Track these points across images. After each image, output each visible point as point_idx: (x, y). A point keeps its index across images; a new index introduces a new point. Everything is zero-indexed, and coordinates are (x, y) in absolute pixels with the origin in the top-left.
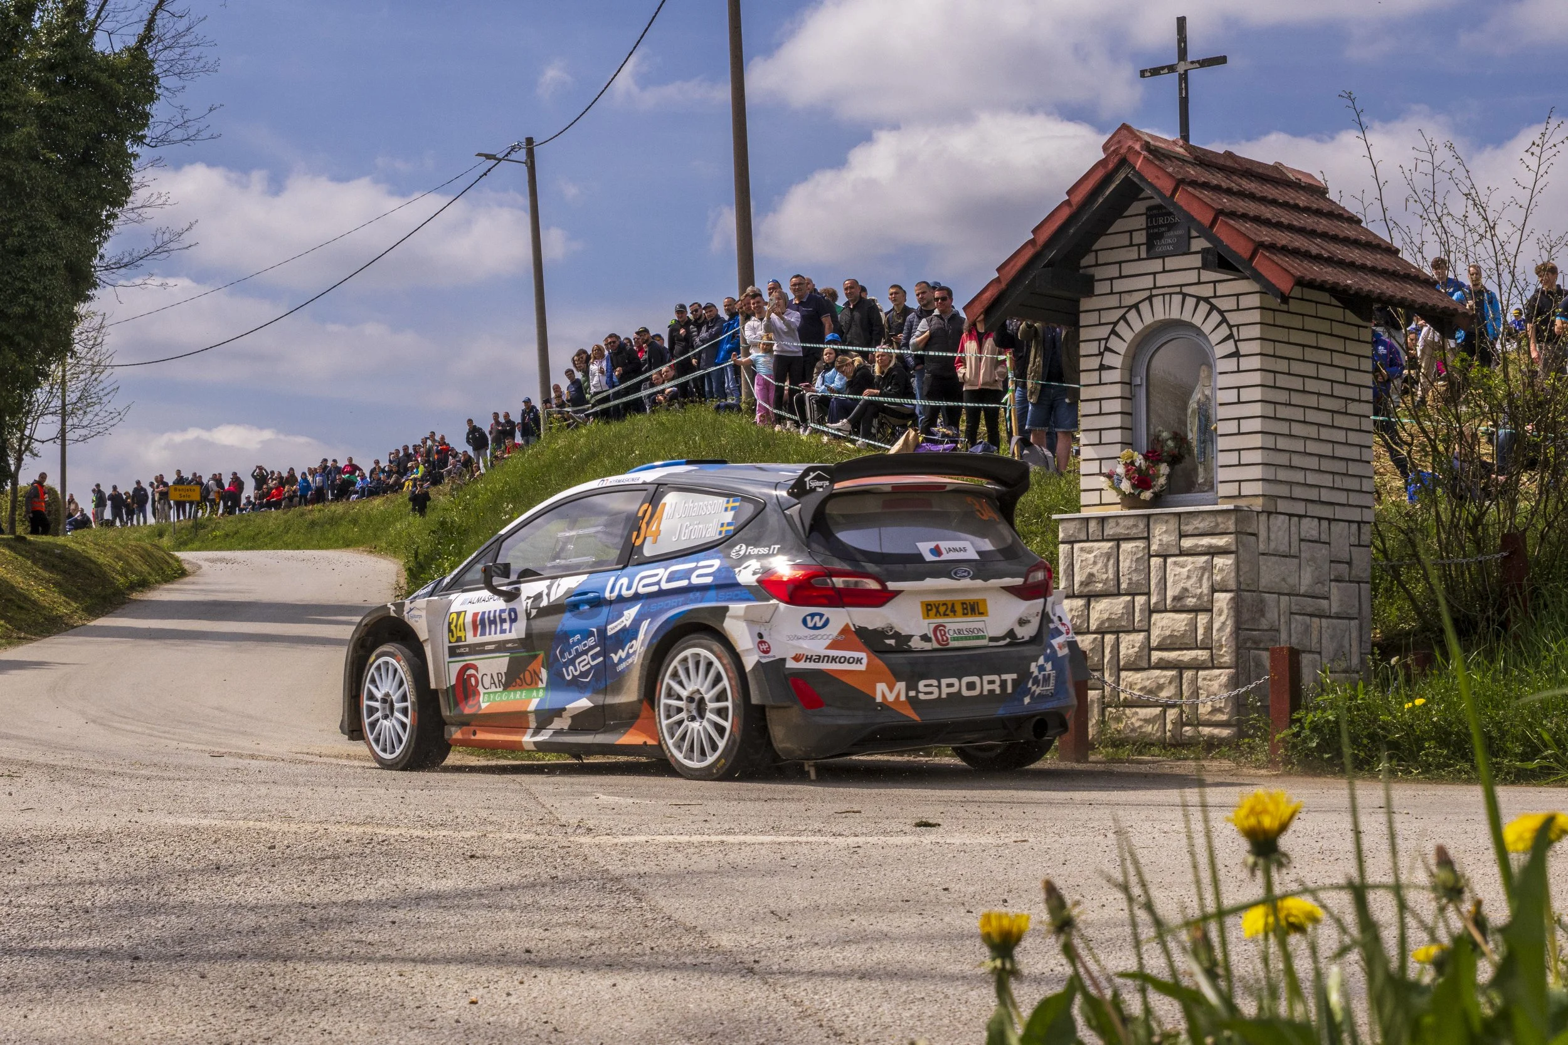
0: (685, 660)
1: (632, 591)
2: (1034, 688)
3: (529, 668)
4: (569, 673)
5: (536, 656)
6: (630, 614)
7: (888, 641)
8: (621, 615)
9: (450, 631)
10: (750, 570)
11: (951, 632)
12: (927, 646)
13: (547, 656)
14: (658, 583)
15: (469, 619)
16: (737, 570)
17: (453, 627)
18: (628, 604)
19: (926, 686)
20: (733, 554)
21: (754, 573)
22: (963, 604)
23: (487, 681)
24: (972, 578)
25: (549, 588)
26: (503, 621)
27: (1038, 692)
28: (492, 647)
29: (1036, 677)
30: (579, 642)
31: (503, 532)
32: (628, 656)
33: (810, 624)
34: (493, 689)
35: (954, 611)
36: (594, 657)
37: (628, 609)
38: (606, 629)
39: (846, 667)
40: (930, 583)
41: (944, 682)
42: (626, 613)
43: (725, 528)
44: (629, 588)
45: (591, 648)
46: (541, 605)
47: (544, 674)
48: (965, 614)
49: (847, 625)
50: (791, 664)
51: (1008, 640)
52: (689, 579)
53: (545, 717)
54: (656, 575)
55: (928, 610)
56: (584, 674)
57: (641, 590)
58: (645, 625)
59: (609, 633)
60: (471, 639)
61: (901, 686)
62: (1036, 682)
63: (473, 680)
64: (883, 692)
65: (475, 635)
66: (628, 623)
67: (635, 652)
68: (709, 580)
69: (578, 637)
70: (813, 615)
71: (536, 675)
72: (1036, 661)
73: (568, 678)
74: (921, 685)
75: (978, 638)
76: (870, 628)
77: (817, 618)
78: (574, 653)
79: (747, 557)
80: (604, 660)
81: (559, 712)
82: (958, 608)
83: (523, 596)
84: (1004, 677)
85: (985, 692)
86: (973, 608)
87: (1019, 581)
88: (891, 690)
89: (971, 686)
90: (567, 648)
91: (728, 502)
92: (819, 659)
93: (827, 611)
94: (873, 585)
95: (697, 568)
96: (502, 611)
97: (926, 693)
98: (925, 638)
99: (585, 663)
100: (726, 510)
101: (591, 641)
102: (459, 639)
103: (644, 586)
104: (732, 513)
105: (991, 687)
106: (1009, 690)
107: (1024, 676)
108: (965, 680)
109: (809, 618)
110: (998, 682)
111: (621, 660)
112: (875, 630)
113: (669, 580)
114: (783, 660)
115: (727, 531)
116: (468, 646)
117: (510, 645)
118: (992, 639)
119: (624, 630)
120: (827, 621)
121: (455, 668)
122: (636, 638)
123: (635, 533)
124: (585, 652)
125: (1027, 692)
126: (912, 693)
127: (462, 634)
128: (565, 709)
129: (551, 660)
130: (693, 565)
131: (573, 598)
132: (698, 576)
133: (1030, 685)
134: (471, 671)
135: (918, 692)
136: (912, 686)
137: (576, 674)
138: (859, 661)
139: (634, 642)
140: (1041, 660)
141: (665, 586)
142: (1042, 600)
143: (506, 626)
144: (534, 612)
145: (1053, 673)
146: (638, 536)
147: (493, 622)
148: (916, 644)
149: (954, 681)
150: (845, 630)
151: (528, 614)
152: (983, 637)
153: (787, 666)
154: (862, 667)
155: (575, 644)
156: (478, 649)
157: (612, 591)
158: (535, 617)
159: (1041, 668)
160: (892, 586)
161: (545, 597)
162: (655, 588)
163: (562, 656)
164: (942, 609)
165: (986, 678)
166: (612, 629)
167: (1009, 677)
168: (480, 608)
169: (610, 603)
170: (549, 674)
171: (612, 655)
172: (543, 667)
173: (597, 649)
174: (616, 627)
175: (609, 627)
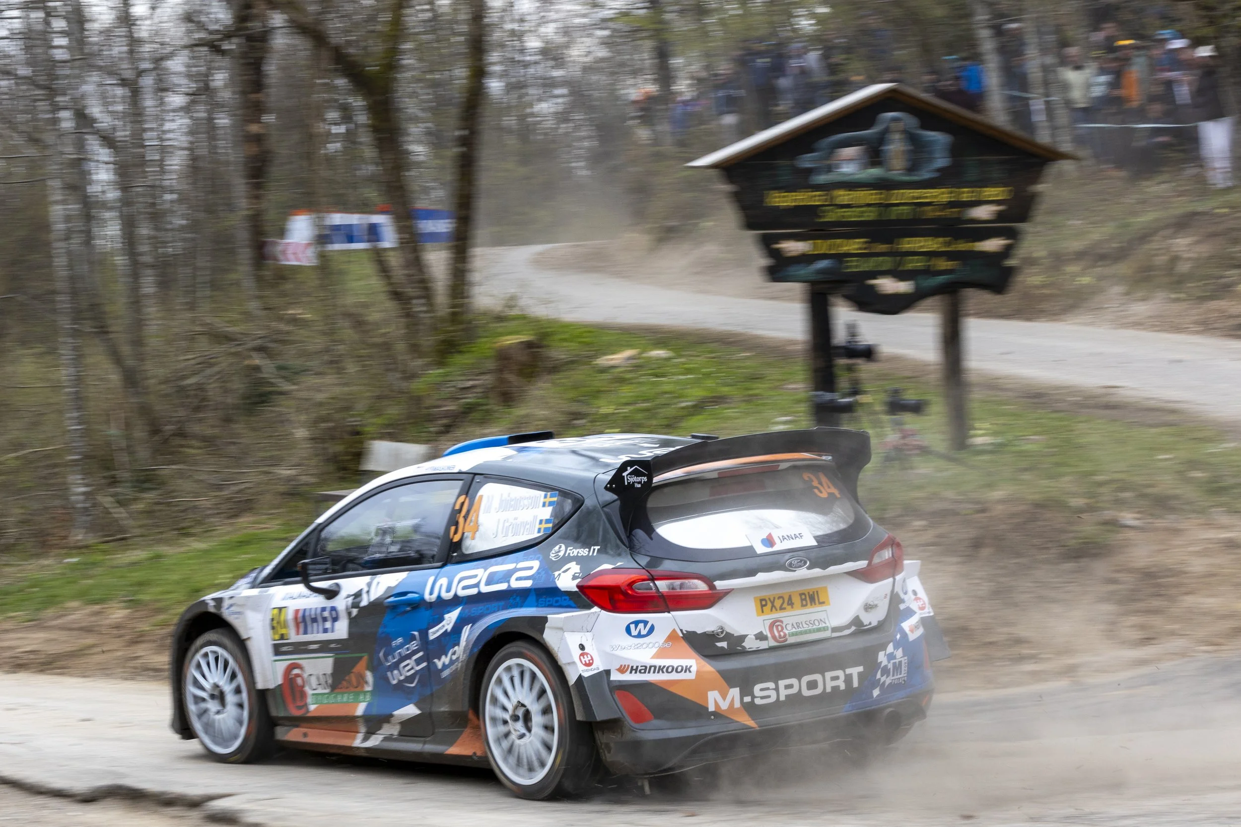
0: (509, 669)
1: (452, 593)
2: (883, 679)
3: (354, 670)
4: (395, 677)
5: (360, 658)
6: (451, 618)
7: (719, 644)
8: (441, 619)
9: (273, 626)
10: (570, 574)
11: (789, 627)
12: (764, 645)
13: (371, 658)
14: (477, 585)
15: (290, 615)
16: (556, 573)
17: (274, 623)
18: (448, 608)
19: (762, 690)
20: (552, 556)
21: (574, 578)
22: (801, 595)
23: (314, 681)
24: (809, 568)
25: (369, 585)
26: (325, 620)
27: (888, 681)
28: (316, 646)
29: (886, 666)
30: (401, 646)
31: (321, 520)
32: (452, 661)
33: (634, 633)
34: (321, 690)
35: (791, 603)
36: (418, 661)
37: (449, 612)
38: (427, 634)
39: (674, 676)
40: (762, 578)
41: (782, 683)
42: (446, 616)
43: (544, 526)
44: (448, 590)
45: (415, 652)
46: (362, 604)
47: (369, 676)
48: (803, 606)
49: (674, 631)
50: (615, 676)
51: (853, 628)
52: (508, 582)
53: (374, 723)
54: (476, 576)
55: (762, 606)
56: (410, 679)
57: (462, 593)
58: (466, 631)
59: (431, 637)
60: (294, 637)
61: (735, 692)
62: (885, 671)
63: (300, 680)
64: (714, 700)
65: (298, 633)
66: (449, 628)
67: (458, 658)
68: (528, 584)
69: (401, 640)
70: (636, 623)
71: (362, 680)
72: (885, 649)
74: (757, 688)
75: (819, 630)
76: (699, 632)
77: (641, 626)
78: (397, 656)
79: (567, 559)
80: (428, 667)
81: (387, 718)
82: (796, 600)
83: (343, 593)
84: (848, 671)
85: (829, 690)
86: (812, 598)
87: (862, 564)
88: (724, 698)
89: (812, 685)
90: (390, 652)
91: (545, 497)
92: (645, 669)
93: (651, 617)
94: (700, 586)
95: (516, 570)
96: (324, 609)
97: (762, 698)
98: (760, 637)
99: (410, 667)
100: (544, 505)
101: (414, 645)
102: (282, 637)
103: (464, 588)
104: (551, 508)
105: (835, 683)
106: (856, 684)
107: (872, 665)
108: (806, 679)
109: (632, 626)
110: (842, 678)
111: (444, 666)
112: (704, 634)
113: (488, 583)
114: (608, 672)
115: (545, 529)
116: (292, 643)
117: (333, 646)
118: (835, 630)
119: (445, 634)
120: (652, 629)
121: (282, 666)
122: (458, 644)
123: (453, 528)
124: (409, 657)
125: (875, 684)
126: (747, 699)
127: (285, 631)
128: (392, 716)
129: (375, 663)
130: (511, 566)
131: (392, 599)
132: (518, 579)
133: (878, 676)
134: (296, 671)
135: (753, 697)
136: (746, 690)
137: (402, 678)
138: (688, 669)
139: (456, 648)
140: (890, 648)
141: (485, 589)
142: (891, 580)
143: (328, 625)
144: (355, 611)
145: (905, 660)
146: (456, 533)
147: (314, 620)
148: (750, 644)
149: (794, 681)
150: (672, 637)
151: (349, 613)
152: (825, 629)
153: (613, 678)
154: (691, 676)
155: (397, 647)
156: (300, 648)
157: (431, 593)
158: (356, 616)
159: (891, 657)
160: (720, 584)
161: (365, 596)
162: (474, 591)
163: (386, 658)
164: (778, 603)
165: (829, 675)
166: (434, 633)
167: (855, 671)
168: (301, 604)
169: (431, 605)
170: (375, 677)
171: (436, 661)
172: (368, 669)
173: (421, 654)
174: (437, 631)
175: (431, 631)
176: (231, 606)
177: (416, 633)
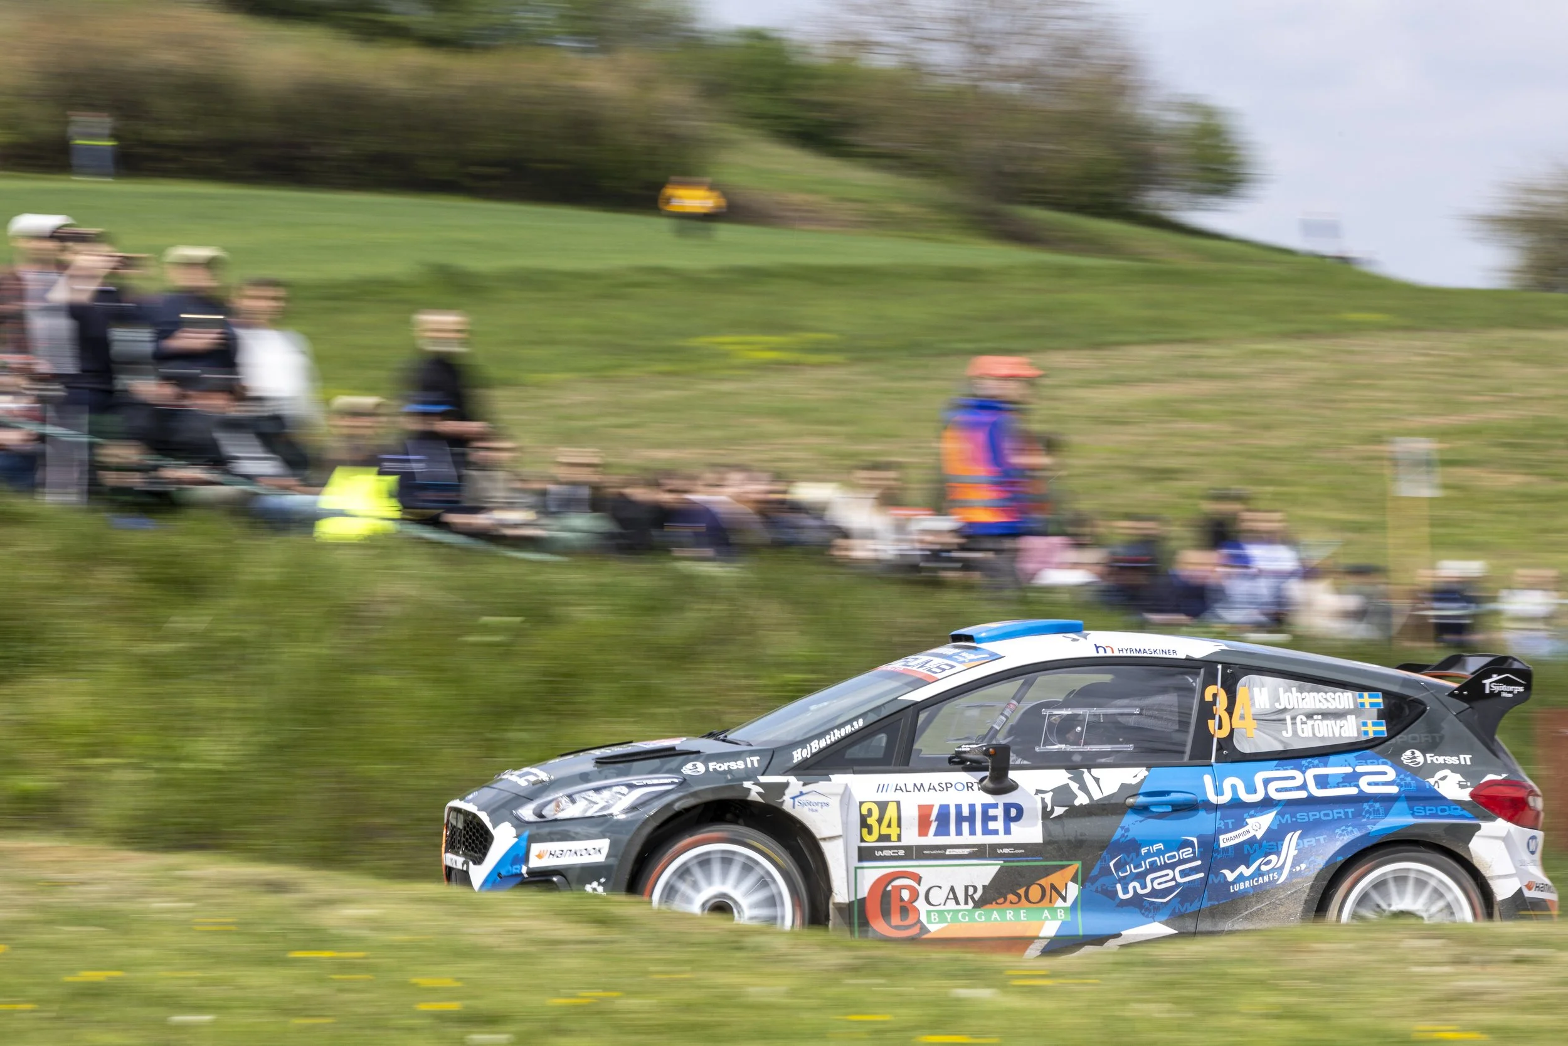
1: (1258, 797)
3: (1042, 882)
4: (1128, 891)
5: (1062, 867)
6: (1258, 825)
8: (1240, 824)
9: (864, 823)
10: (1453, 783)
13: (1086, 869)
14: (1304, 788)
15: (910, 811)
16: (1431, 780)
17: (870, 821)
18: (1252, 812)
20: (1407, 761)
21: (1460, 786)
23: (939, 896)
25: (1083, 779)
26: (987, 818)
28: (966, 851)
30: (1159, 853)
32: (1258, 873)
33: (1533, 849)
34: (951, 905)
36: (1184, 873)
37: (1252, 816)
38: (1216, 840)
42: (1249, 821)
44: (1252, 791)
45: (1183, 861)
46: (1077, 803)
47: (1073, 891)
50: (1527, 893)
52: (1354, 787)
54: (1295, 778)
56: (1158, 893)
57: (1274, 796)
58: (1292, 838)
59: (1222, 845)
60: (911, 837)
63: (905, 894)
65: (923, 833)
66: (1259, 834)
67: (1274, 869)
69: (1161, 846)
70: (1532, 838)
71: (1054, 891)
73: (1121, 896)
77: (1534, 841)
78: (1145, 865)
79: (1430, 765)
80: (1206, 880)
81: (1101, 939)
83: (1027, 788)
90: (1134, 859)
95: (1358, 774)
96: (986, 808)
99: (1165, 879)
101: (1187, 853)
102: (887, 838)
103: (1278, 791)
104: (1376, 710)
109: (1530, 842)
111: (1241, 878)
113: (1319, 786)
116: (909, 849)
117: (1006, 851)
119: (1252, 841)
121: (871, 874)
122: (1277, 853)
123: (1212, 723)
124: (1172, 866)
127: (893, 832)
129: (1095, 872)
130: (1347, 770)
131: (1137, 799)
132: (1370, 784)
134: (902, 882)
137: (1142, 891)
139: (1273, 858)
141: (1315, 793)
143: (998, 825)
144: (1059, 811)
146: (1220, 726)
147: (966, 819)
151: (1046, 814)
155: (1149, 855)
156: (926, 853)
157: (1218, 792)
158: (1059, 817)
161: (1077, 793)
162: (1299, 794)
163: (1120, 866)
166: (1226, 841)
168: (936, 800)
169: (1216, 807)
170: (1082, 892)
171: (1226, 872)
172: (1074, 880)
173: (1199, 863)
174: (1236, 837)
175: (1221, 837)
176: (802, 794)
177: (1195, 840)
